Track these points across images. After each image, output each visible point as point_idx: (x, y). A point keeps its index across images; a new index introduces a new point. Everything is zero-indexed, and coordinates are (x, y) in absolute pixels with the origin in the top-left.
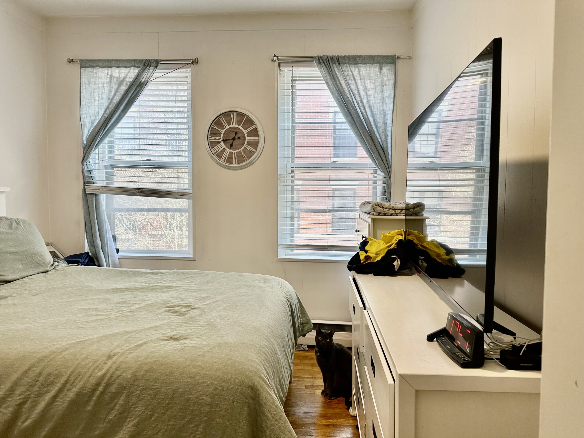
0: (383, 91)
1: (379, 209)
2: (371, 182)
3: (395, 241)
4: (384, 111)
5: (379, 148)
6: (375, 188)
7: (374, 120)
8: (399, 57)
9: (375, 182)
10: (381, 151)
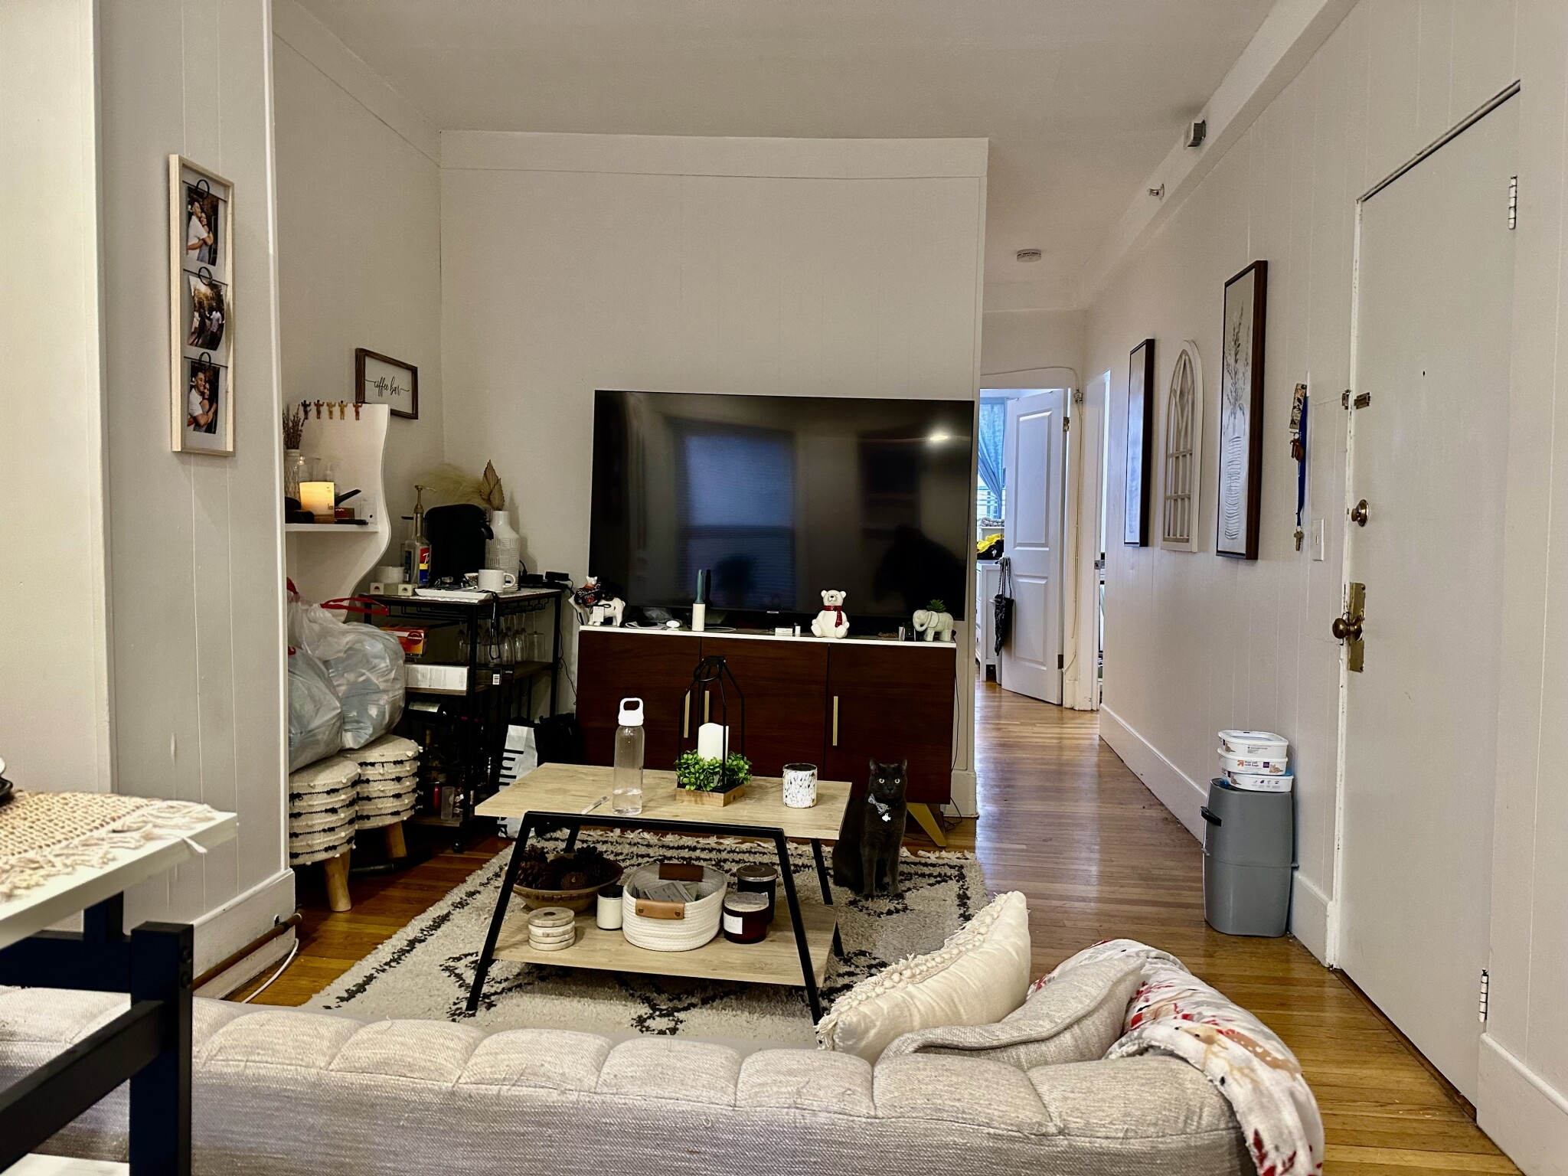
0: (994, 427)
1: (987, 522)
2: (985, 502)
3: (995, 541)
4: (995, 443)
5: (991, 474)
6: (989, 507)
7: (987, 450)
8: (1008, 398)
9: (989, 502)
10: (993, 476)
